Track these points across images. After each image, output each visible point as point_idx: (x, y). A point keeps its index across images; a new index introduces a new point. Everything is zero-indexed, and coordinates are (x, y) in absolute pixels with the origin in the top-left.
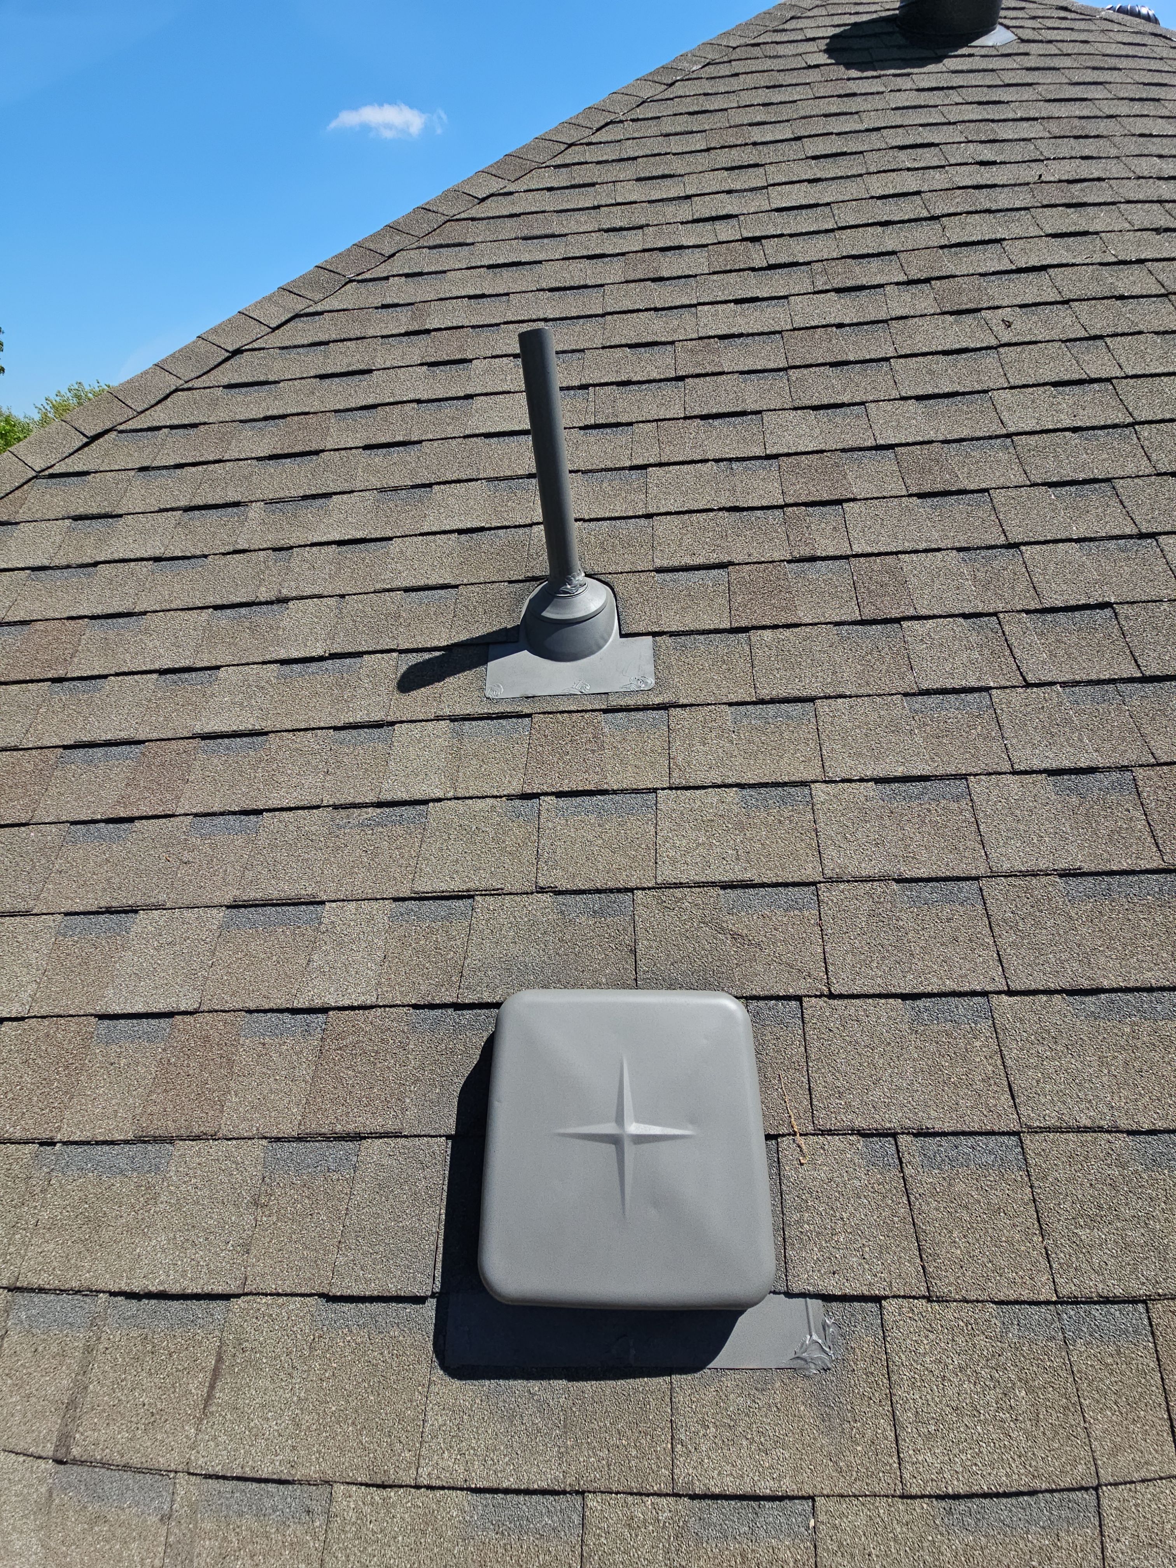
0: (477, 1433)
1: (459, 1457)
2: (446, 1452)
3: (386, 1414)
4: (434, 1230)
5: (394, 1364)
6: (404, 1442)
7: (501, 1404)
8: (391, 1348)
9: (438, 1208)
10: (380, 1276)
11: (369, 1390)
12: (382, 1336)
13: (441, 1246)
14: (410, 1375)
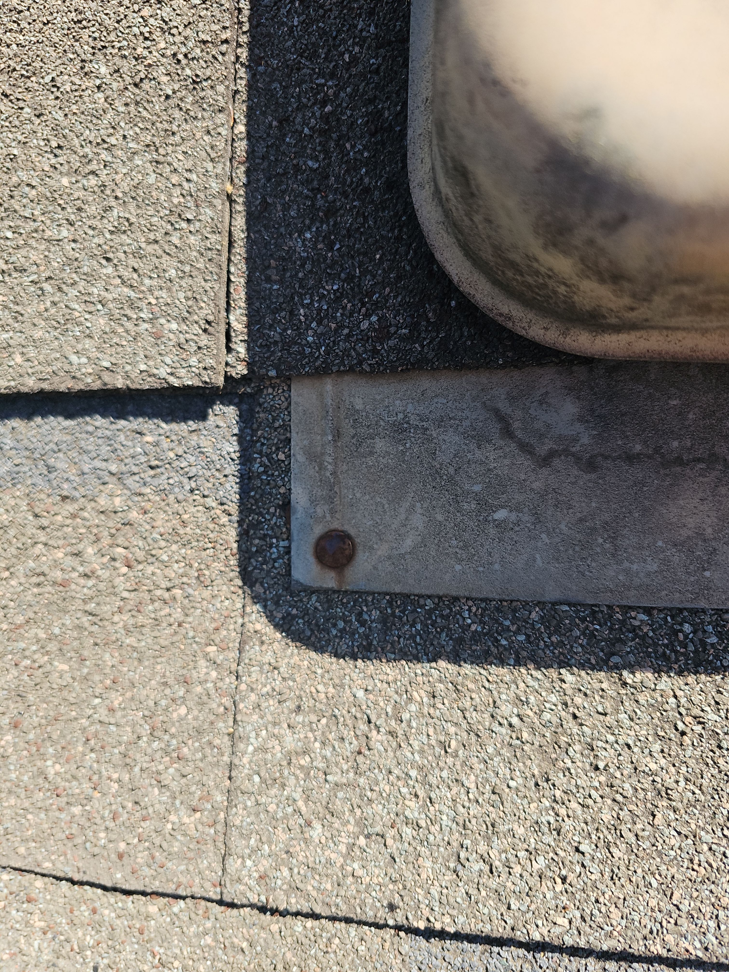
0: (425, 782)
1: (362, 841)
2: (317, 825)
3: (112, 710)
4: (215, 186)
5: (119, 581)
6: (174, 786)
7: (506, 709)
8: (106, 541)
9: (221, 118)
10: (38, 334)
11: (52, 647)
12: (70, 508)
13: (240, 235)
14: (178, 614)
